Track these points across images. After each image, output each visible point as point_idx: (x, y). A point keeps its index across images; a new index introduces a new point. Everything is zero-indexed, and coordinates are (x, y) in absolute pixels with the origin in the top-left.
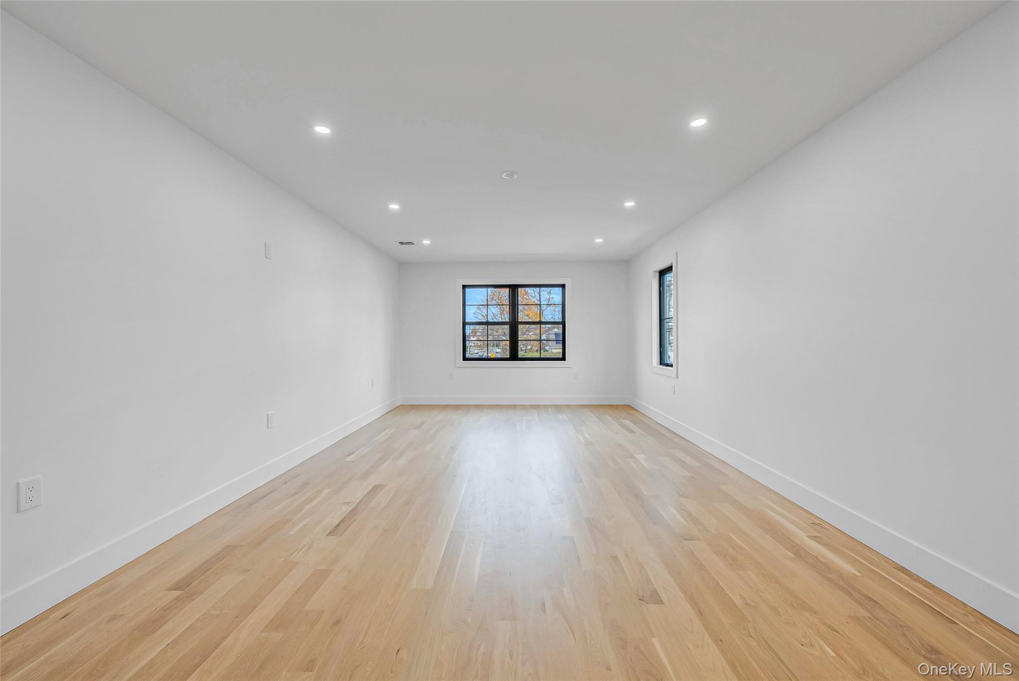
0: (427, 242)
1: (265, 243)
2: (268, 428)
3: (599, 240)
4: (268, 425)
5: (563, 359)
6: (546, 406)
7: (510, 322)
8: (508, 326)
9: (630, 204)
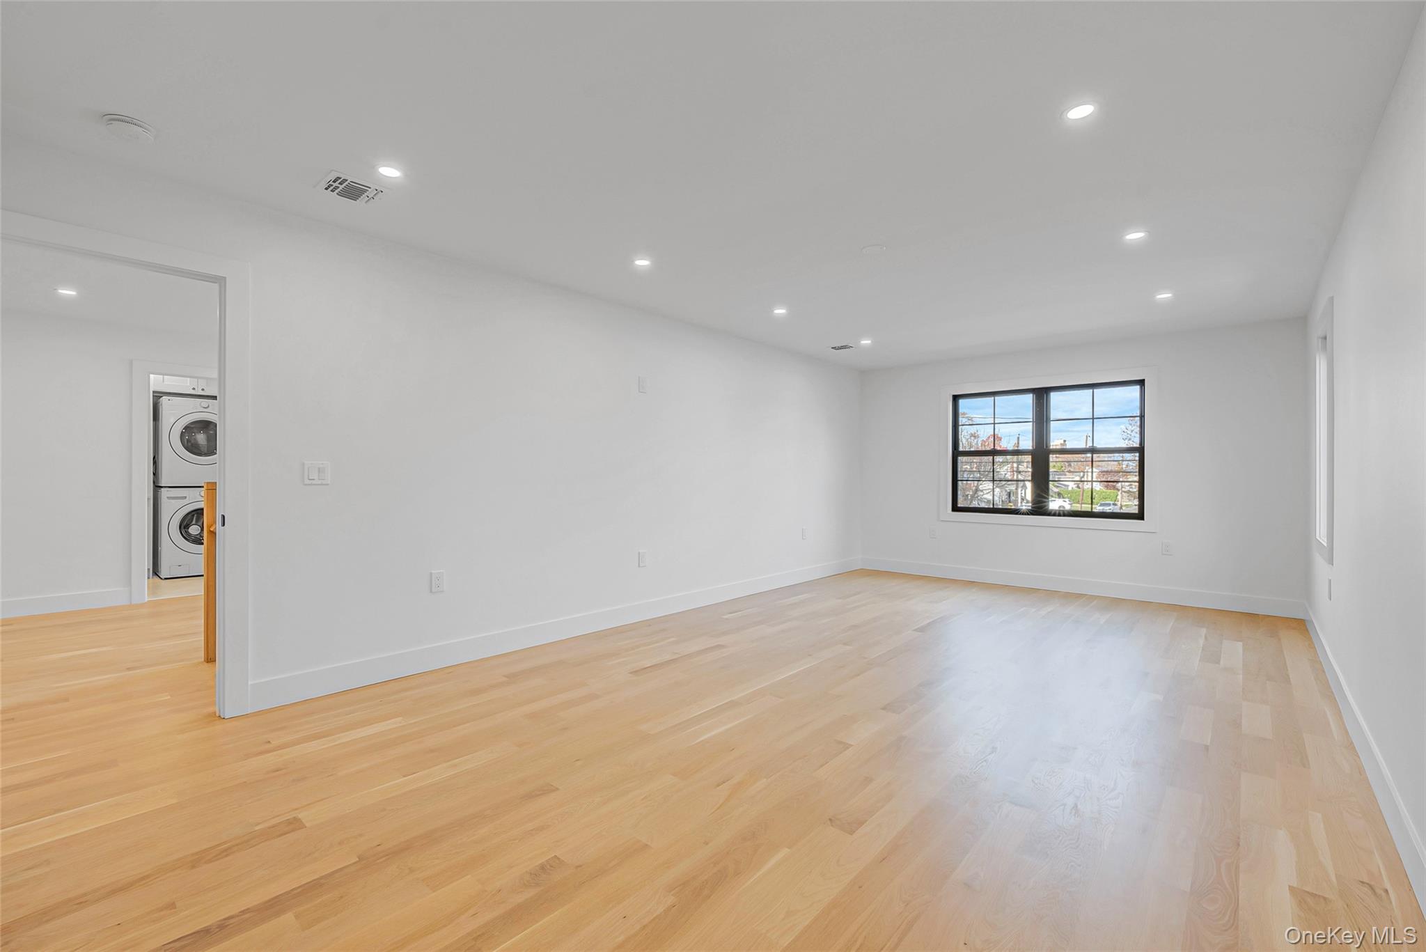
0: (866, 342)
1: (639, 378)
2: (639, 566)
3: (1164, 296)
4: (639, 564)
5: (1140, 516)
6: (1092, 598)
7: (1033, 450)
8: (1030, 456)
9: (1135, 236)
